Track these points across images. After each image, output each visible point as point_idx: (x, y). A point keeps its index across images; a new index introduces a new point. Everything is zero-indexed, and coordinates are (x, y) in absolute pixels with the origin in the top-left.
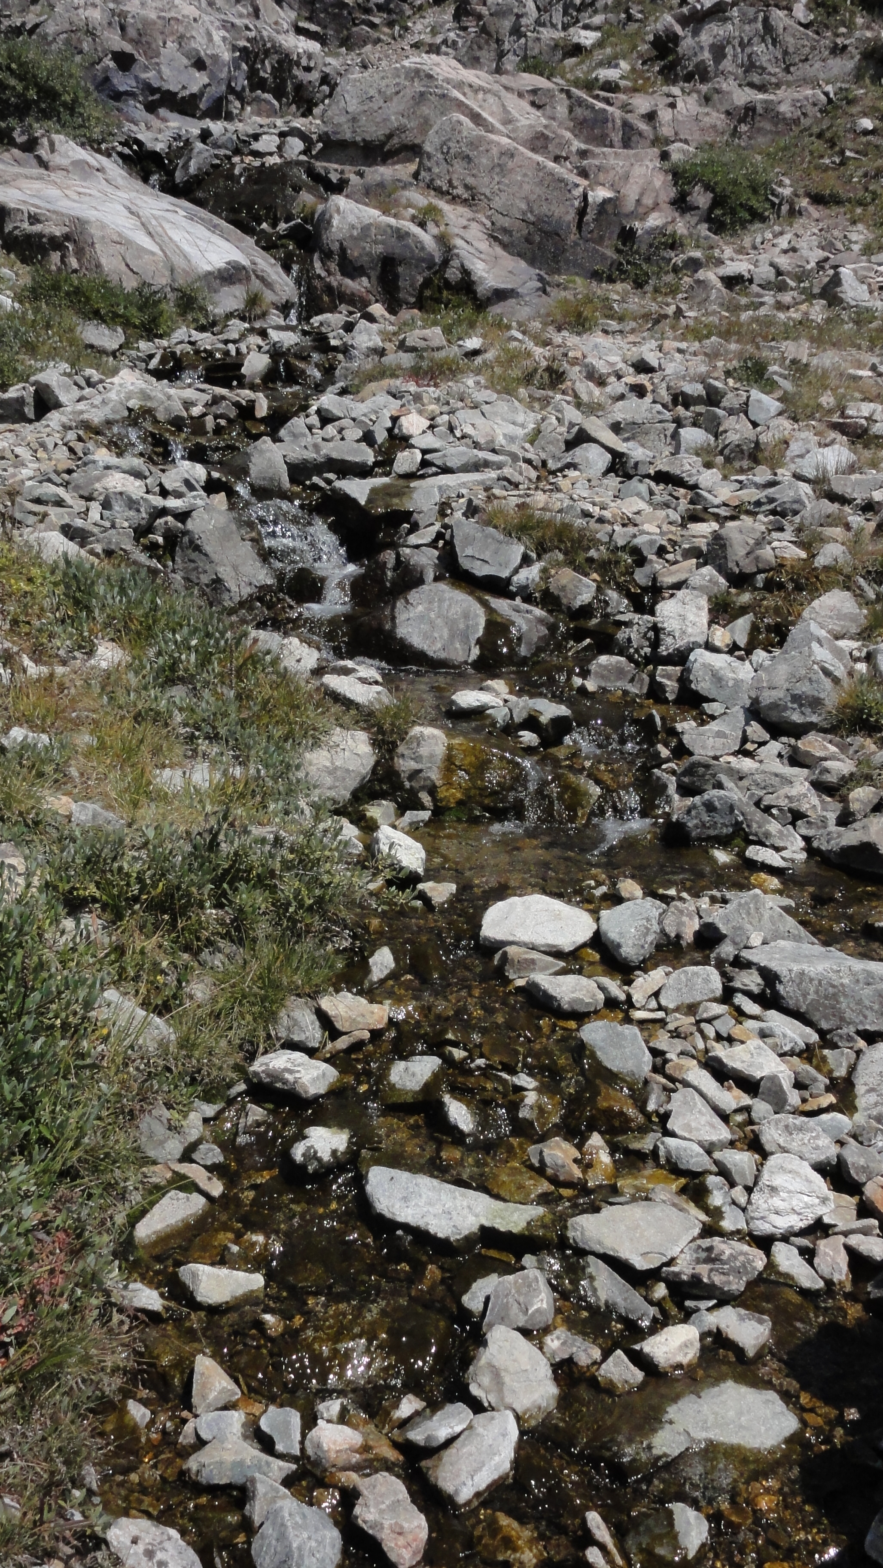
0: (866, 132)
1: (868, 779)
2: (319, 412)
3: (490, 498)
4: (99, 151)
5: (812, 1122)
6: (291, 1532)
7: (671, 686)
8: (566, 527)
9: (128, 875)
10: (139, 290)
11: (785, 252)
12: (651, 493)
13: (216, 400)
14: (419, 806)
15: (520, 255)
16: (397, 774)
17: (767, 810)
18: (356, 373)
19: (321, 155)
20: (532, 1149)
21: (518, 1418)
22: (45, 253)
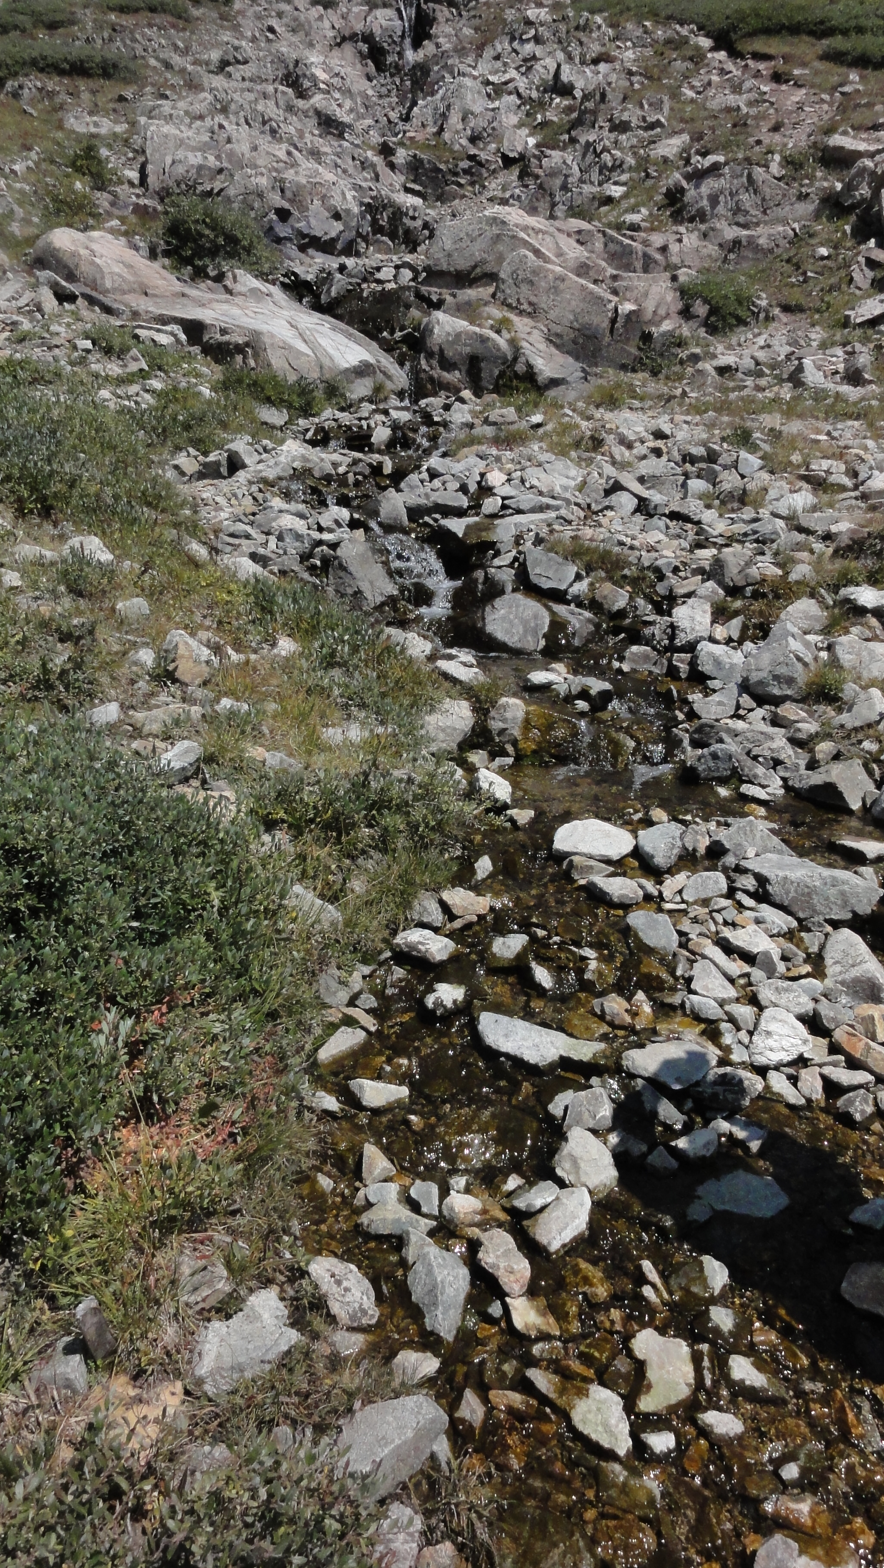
0: (823, 258)
1: (828, 736)
2: (428, 470)
3: (552, 531)
4: (267, 281)
5: (794, 985)
6: (436, 1270)
7: (684, 668)
8: (607, 553)
9: (307, 804)
10: (298, 382)
11: (762, 348)
12: (668, 527)
13: (355, 462)
14: (504, 754)
15: (568, 353)
16: (490, 731)
17: (755, 758)
18: (453, 441)
19: (425, 282)
20: (596, 1002)
21: (590, 1192)
22: (232, 356)
